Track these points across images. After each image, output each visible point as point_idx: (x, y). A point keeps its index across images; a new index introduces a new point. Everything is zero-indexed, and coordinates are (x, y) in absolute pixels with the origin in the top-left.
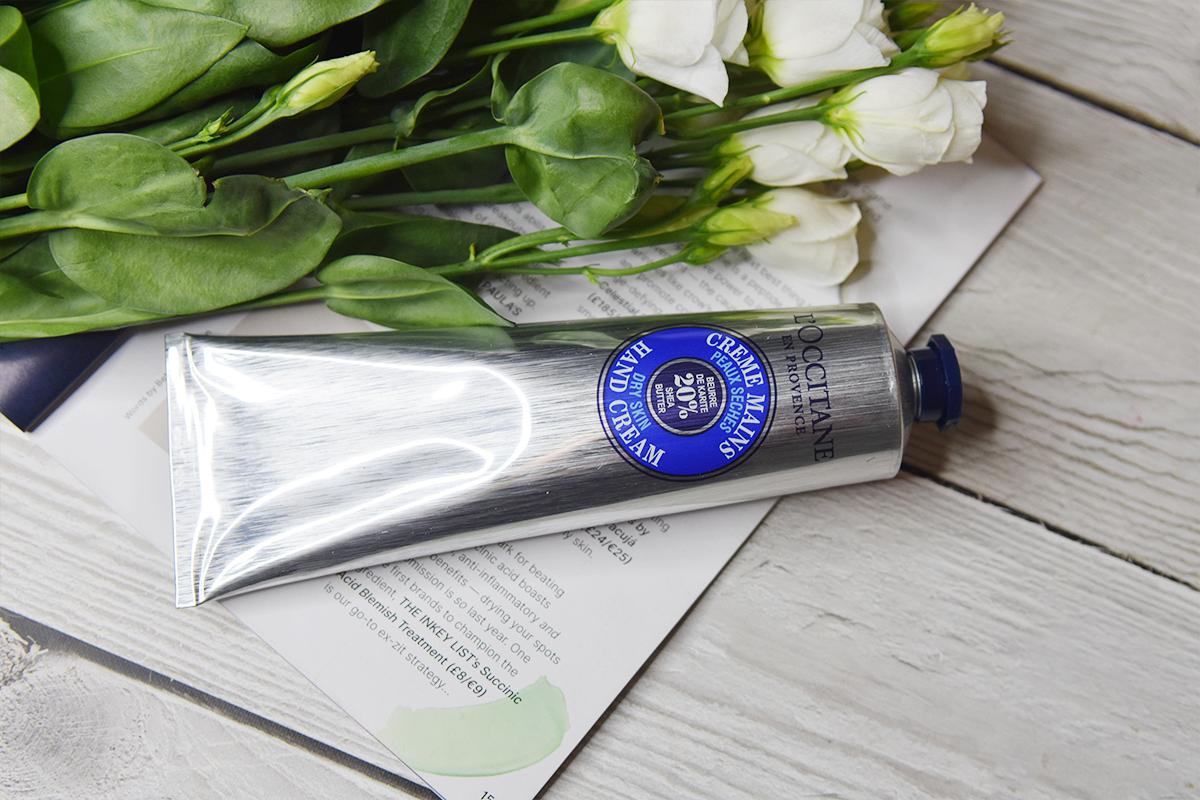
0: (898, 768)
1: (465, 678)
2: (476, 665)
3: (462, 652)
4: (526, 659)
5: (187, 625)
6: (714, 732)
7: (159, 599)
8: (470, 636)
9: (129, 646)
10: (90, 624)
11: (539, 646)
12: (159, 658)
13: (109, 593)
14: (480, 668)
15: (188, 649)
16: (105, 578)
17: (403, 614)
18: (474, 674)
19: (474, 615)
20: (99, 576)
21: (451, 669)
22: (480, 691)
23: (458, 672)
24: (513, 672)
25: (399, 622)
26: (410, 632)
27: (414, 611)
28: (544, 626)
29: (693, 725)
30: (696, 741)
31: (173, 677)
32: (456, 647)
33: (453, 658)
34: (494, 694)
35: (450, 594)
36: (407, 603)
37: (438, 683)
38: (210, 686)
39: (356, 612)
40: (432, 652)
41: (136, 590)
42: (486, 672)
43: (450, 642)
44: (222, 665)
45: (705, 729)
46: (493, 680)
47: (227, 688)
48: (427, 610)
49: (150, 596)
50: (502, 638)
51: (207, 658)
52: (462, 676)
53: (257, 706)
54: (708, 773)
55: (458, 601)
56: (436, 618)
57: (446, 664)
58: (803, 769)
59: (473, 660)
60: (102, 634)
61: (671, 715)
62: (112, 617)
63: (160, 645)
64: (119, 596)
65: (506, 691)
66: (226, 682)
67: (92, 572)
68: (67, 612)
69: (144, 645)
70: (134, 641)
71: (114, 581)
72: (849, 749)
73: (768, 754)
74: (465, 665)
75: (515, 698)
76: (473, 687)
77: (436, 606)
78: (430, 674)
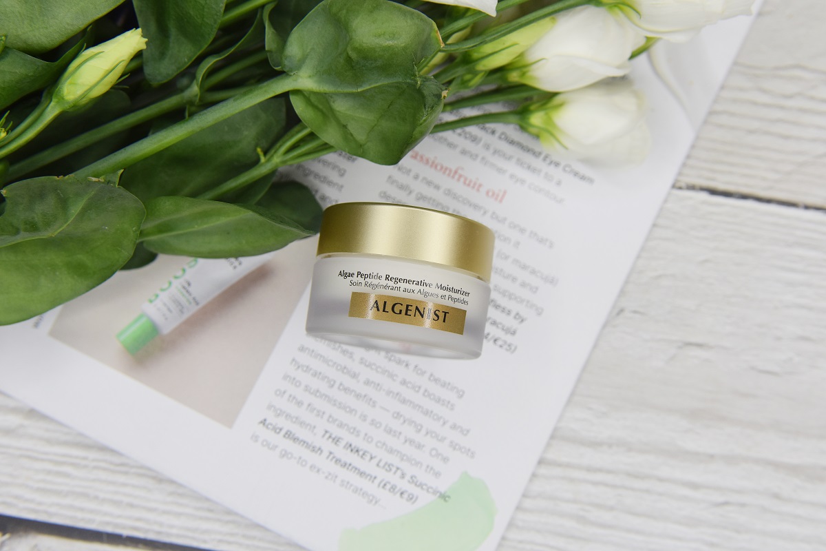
0: (776, 465)
1: (396, 490)
2: (403, 476)
3: (388, 467)
4: (445, 460)
5: (124, 485)
6: (609, 472)
7: (95, 468)
8: (391, 451)
9: (79, 515)
10: (40, 504)
11: (454, 446)
12: (108, 519)
13: (49, 472)
14: (408, 477)
15: (131, 506)
16: (43, 460)
17: (327, 446)
18: (403, 484)
19: (389, 431)
20: (36, 459)
21: (382, 484)
22: (411, 498)
23: (388, 486)
24: (437, 474)
25: (326, 453)
26: (338, 461)
27: (336, 440)
28: (454, 427)
29: (590, 469)
30: (596, 484)
31: (125, 533)
32: (382, 464)
33: (382, 474)
34: (425, 498)
35: (364, 418)
36: (327, 435)
37: (373, 500)
38: (159, 533)
39: (285, 454)
40: (362, 474)
41: (73, 465)
42: (413, 481)
43: (375, 461)
44: (165, 512)
45: (600, 470)
46: (421, 486)
47: (174, 531)
48: (347, 437)
49: (85, 467)
50: (420, 446)
51: (151, 510)
52: (393, 488)
53: (205, 541)
54: (611, 509)
55: (373, 423)
56: (358, 442)
57: (377, 481)
58: (694, 486)
59: (399, 473)
60: (53, 510)
61: (568, 466)
62: (58, 493)
63: (106, 508)
64: (58, 474)
65: (435, 492)
66: (172, 527)
67: (29, 457)
68: (17, 497)
69: (92, 511)
70: (82, 510)
71: (51, 461)
72: (731, 460)
73: (661, 480)
74: (394, 479)
75: (444, 497)
76: (405, 496)
77: (355, 431)
78: (365, 494)
